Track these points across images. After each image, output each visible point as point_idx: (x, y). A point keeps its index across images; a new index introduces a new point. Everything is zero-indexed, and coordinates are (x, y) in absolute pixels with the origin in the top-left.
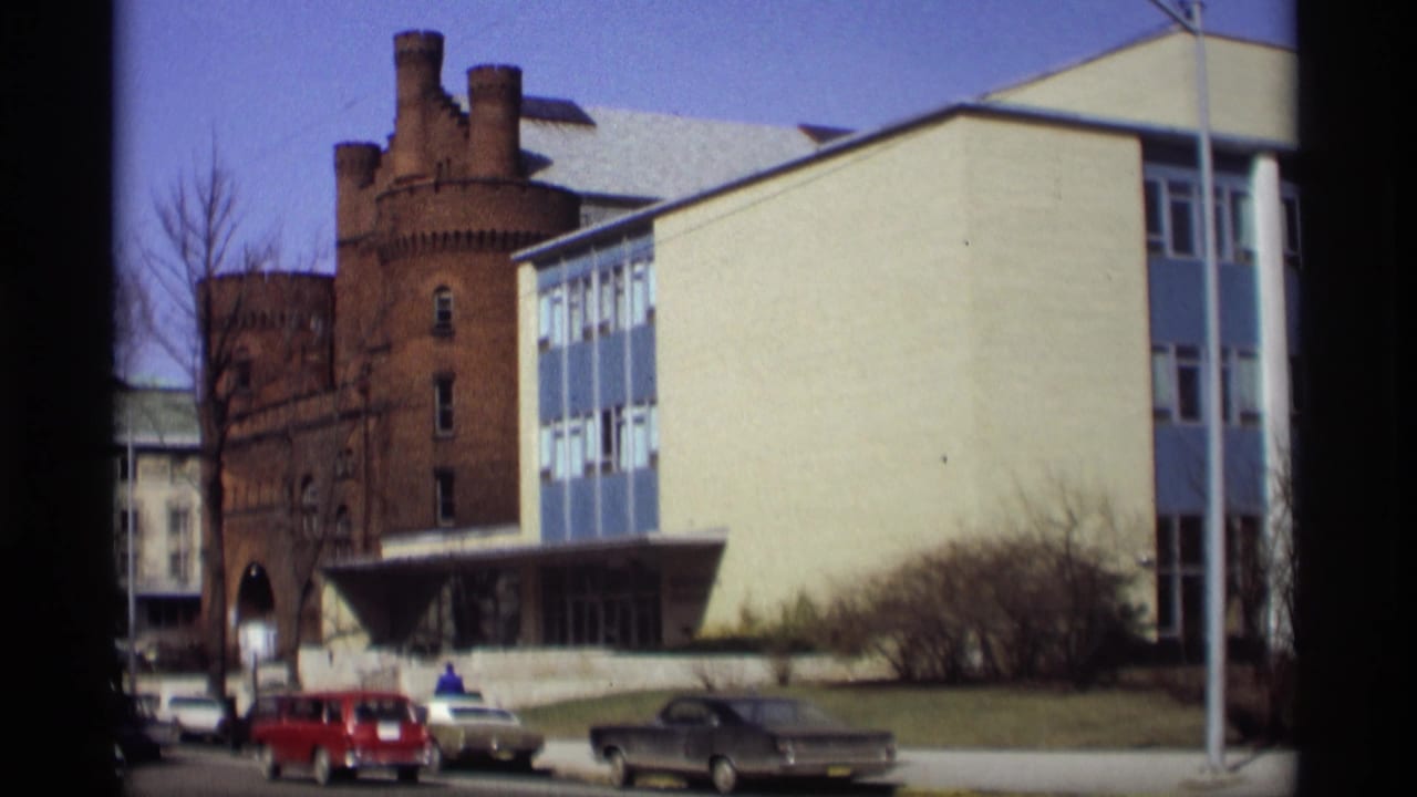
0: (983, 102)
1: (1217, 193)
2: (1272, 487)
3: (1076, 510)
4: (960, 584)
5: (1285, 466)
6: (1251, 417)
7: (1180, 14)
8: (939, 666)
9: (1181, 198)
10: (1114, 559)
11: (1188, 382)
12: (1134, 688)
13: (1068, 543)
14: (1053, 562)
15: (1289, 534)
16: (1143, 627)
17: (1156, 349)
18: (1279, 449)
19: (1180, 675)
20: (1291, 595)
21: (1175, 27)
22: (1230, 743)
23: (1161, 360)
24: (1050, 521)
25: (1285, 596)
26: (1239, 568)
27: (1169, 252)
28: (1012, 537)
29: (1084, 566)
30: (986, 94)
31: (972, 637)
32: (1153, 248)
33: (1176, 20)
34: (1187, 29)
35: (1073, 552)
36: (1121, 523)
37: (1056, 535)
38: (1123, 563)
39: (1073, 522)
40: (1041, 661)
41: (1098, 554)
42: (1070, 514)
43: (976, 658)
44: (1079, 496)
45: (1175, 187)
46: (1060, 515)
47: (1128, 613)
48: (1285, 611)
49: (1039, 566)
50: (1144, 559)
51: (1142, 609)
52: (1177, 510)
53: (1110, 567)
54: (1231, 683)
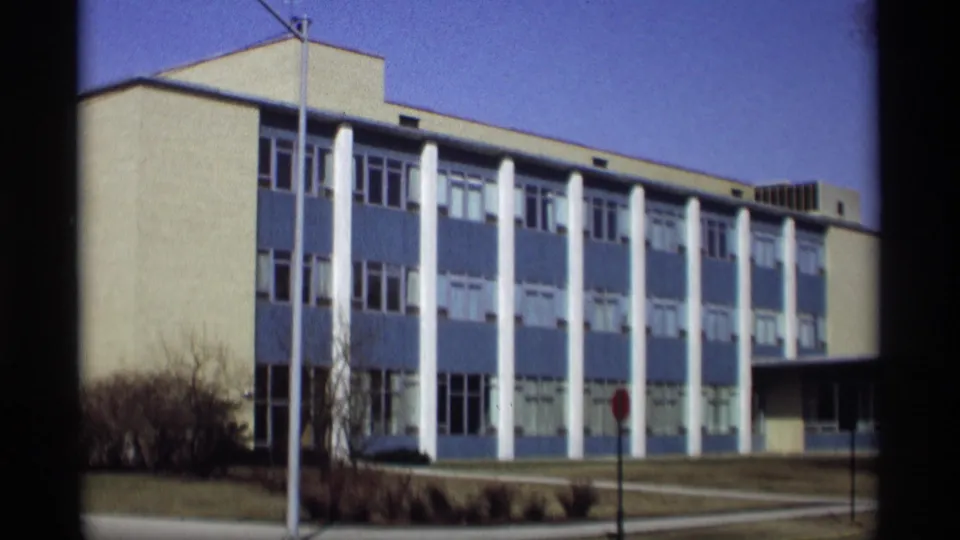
0: (155, 78)
1: (309, 149)
2: (337, 349)
3: (201, 357)
4: (120, 402)
5: (345, 336)
6: (325, 302)
7: (294, 27)
8: (105, 458)
9: (284, 151)
10: (227, 392)
11: (282, 275)
12: (238, 480)
13: (194, 380)
14: (184, 392)
15: (347, 382)
16: (245, 439)
17: (261, 252)
18: (342, 324)
19: (270, 473)
20: (347, 424)
21: (290, 35)
22: (302, 521)
23: (263, 258)
24: (182, 363)
25: (343, 424)
26: (312, 402)
27: (274, 187)
28: (157, 372)
29: (205, 395)
30: (159, 73)
31: (128, 438)
32: (263, 183)
33: (290, 29)
34: (297, 37)
35: (197, 384)
36: (231, 368)
37: (187, 373)
38: (233, 395)
39: (198, 365)
40: (175, 458)
41: (216, 387)
42: (196, 359)
43: (131, 453)
44: (204, 348)
45: (282, 143)
46: (190, 360)
47: (235, 429)
48: (343, 433)
49: (174, 394)
50: (246, 393)
51: (244, 427)
52: (271, 361)
53: (224, 398)
54: (303, 481)
